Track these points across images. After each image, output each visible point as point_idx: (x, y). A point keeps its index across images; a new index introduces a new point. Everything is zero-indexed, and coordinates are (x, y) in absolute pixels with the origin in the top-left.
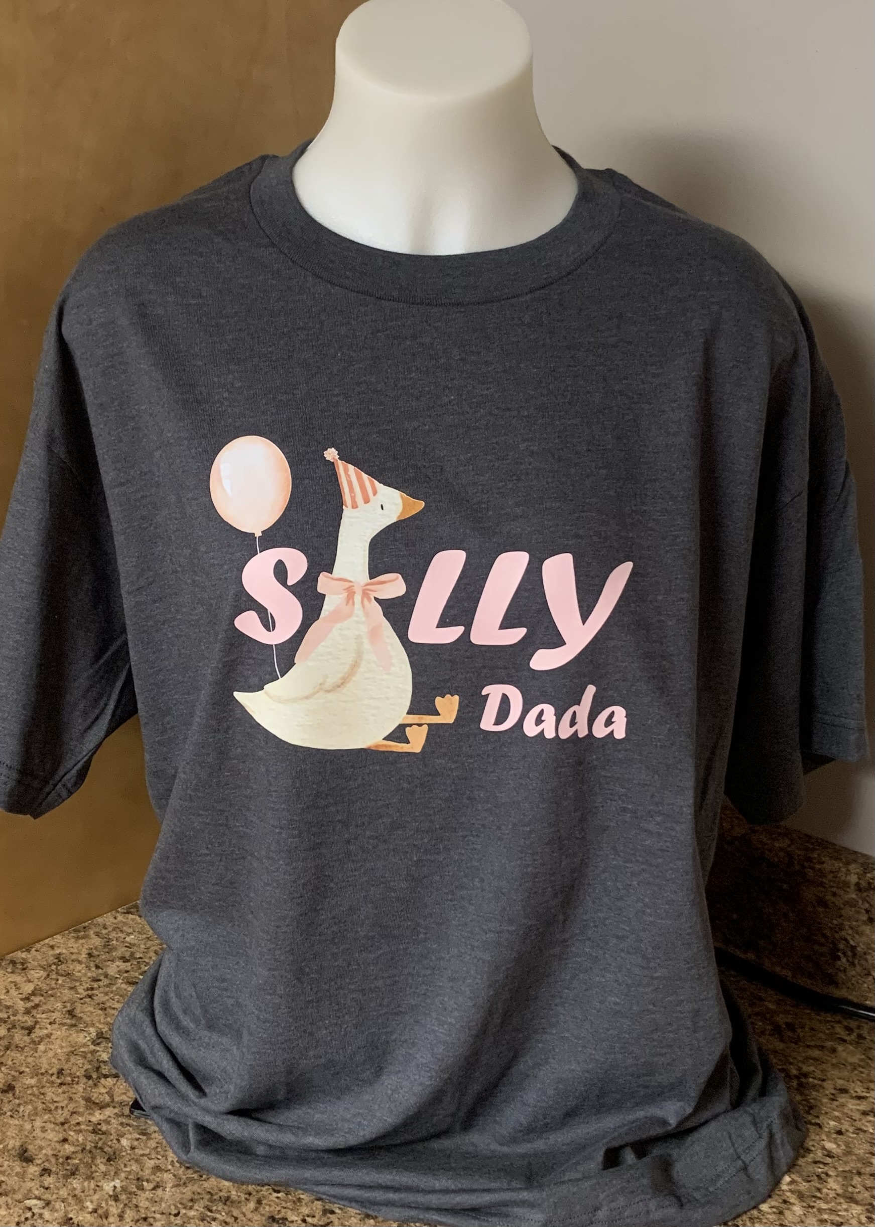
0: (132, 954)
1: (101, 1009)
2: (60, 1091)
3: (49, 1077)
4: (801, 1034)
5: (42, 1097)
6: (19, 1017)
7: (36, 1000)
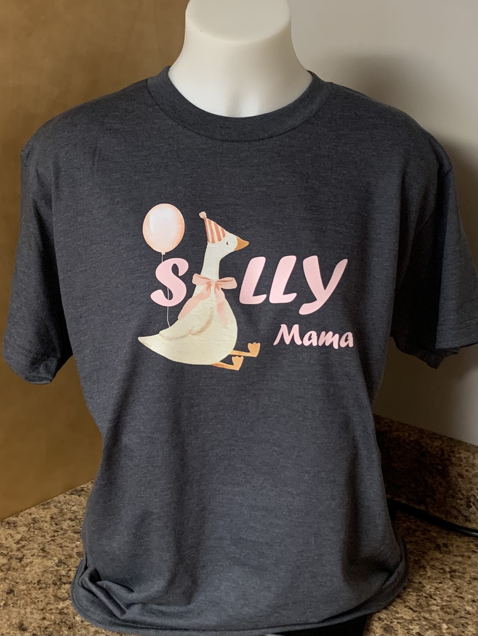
0: (76, 517)
1: (60, 547)
2: (40, 592)
3: (33, 584)
4: (452, 549)
5: (29, 595)
6: (14, 553)
7: (23, 543)
